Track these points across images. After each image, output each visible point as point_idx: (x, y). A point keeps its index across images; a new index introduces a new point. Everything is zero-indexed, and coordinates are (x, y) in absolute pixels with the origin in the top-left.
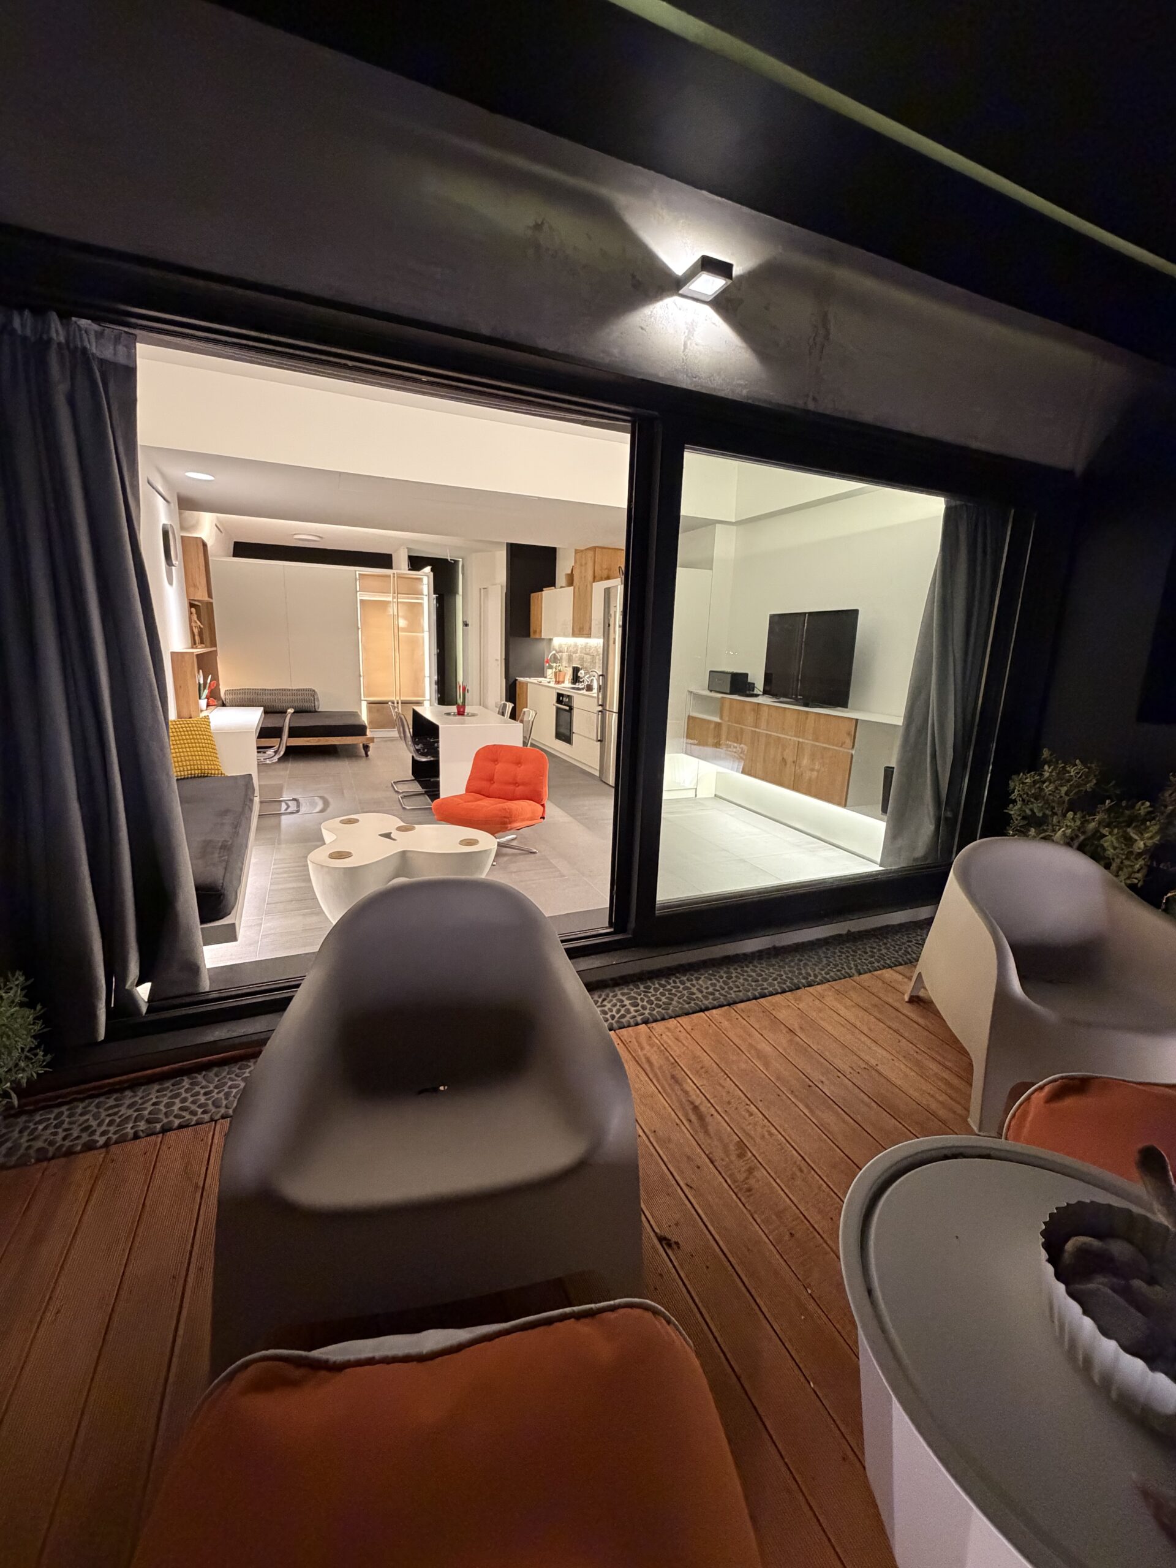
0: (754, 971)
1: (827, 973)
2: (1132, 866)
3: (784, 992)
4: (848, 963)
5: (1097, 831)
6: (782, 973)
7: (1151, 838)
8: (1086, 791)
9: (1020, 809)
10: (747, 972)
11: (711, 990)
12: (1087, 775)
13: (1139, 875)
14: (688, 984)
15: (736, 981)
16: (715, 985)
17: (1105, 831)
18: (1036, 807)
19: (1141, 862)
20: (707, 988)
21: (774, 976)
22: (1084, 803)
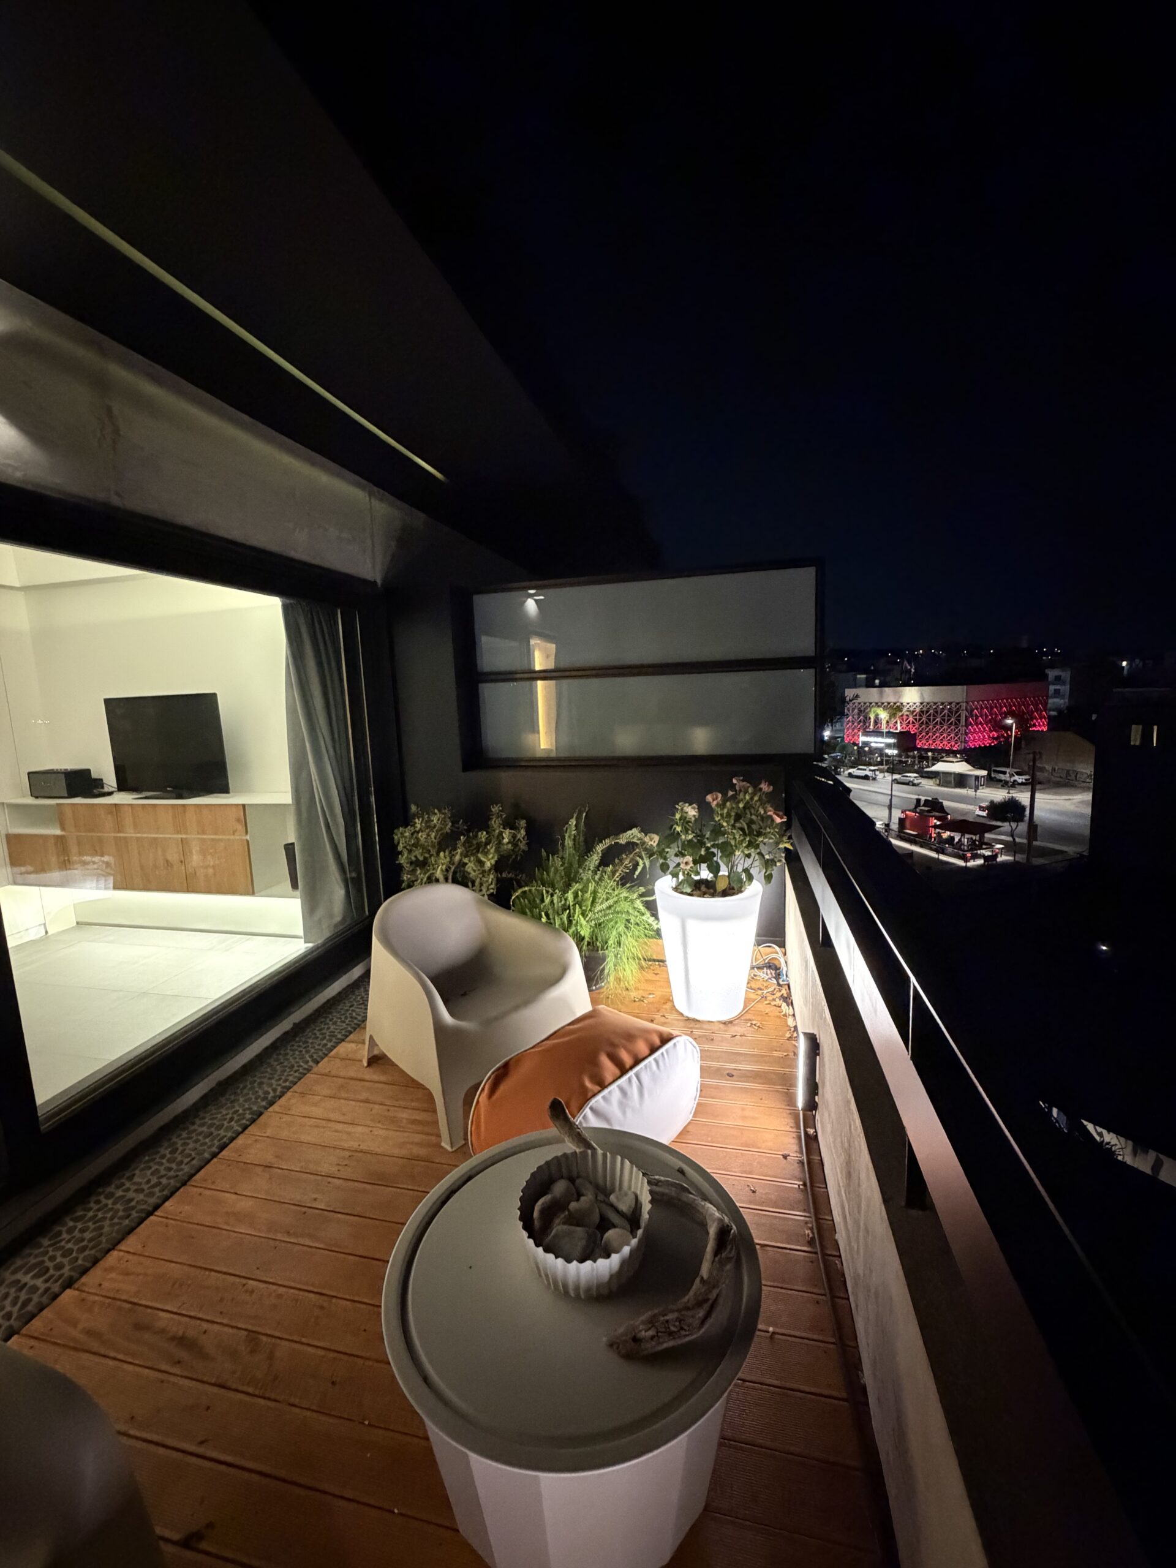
0: (203, 1125)
1: (286, 1081)
2: (487, 881)
3: (245, 1128)
4: (302, 1058)
5: (461, 860)
6: (237, 1108)
7: (493, 858)
8: (447, 833)
9: (407, 858)
10: (195, 1130)
11: (154, 1180)
12: (444, 820)
13: (492, 886)
14: (120, 1193)
15: (184, 1150)
16: (157, 1171)
17: (466, 860)
18: (418, 853)
19: (492, 876)
20: (149, 1181)
21: (228, 1117)
22: (447, 842)
